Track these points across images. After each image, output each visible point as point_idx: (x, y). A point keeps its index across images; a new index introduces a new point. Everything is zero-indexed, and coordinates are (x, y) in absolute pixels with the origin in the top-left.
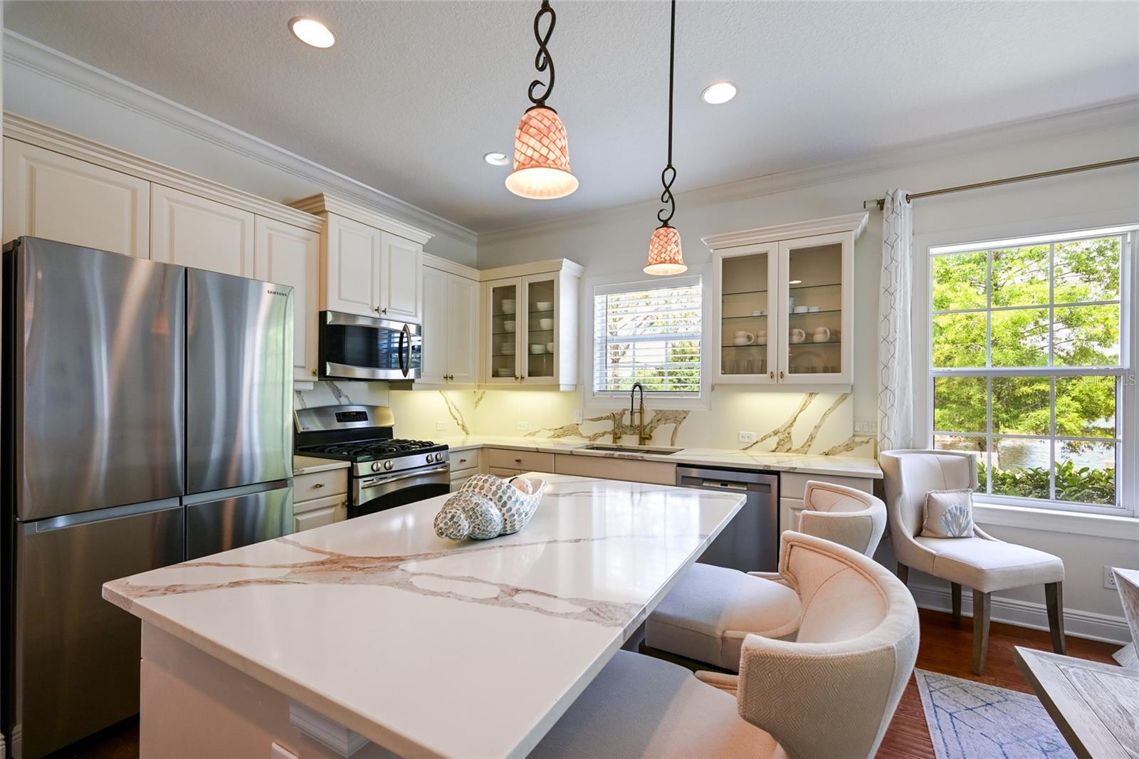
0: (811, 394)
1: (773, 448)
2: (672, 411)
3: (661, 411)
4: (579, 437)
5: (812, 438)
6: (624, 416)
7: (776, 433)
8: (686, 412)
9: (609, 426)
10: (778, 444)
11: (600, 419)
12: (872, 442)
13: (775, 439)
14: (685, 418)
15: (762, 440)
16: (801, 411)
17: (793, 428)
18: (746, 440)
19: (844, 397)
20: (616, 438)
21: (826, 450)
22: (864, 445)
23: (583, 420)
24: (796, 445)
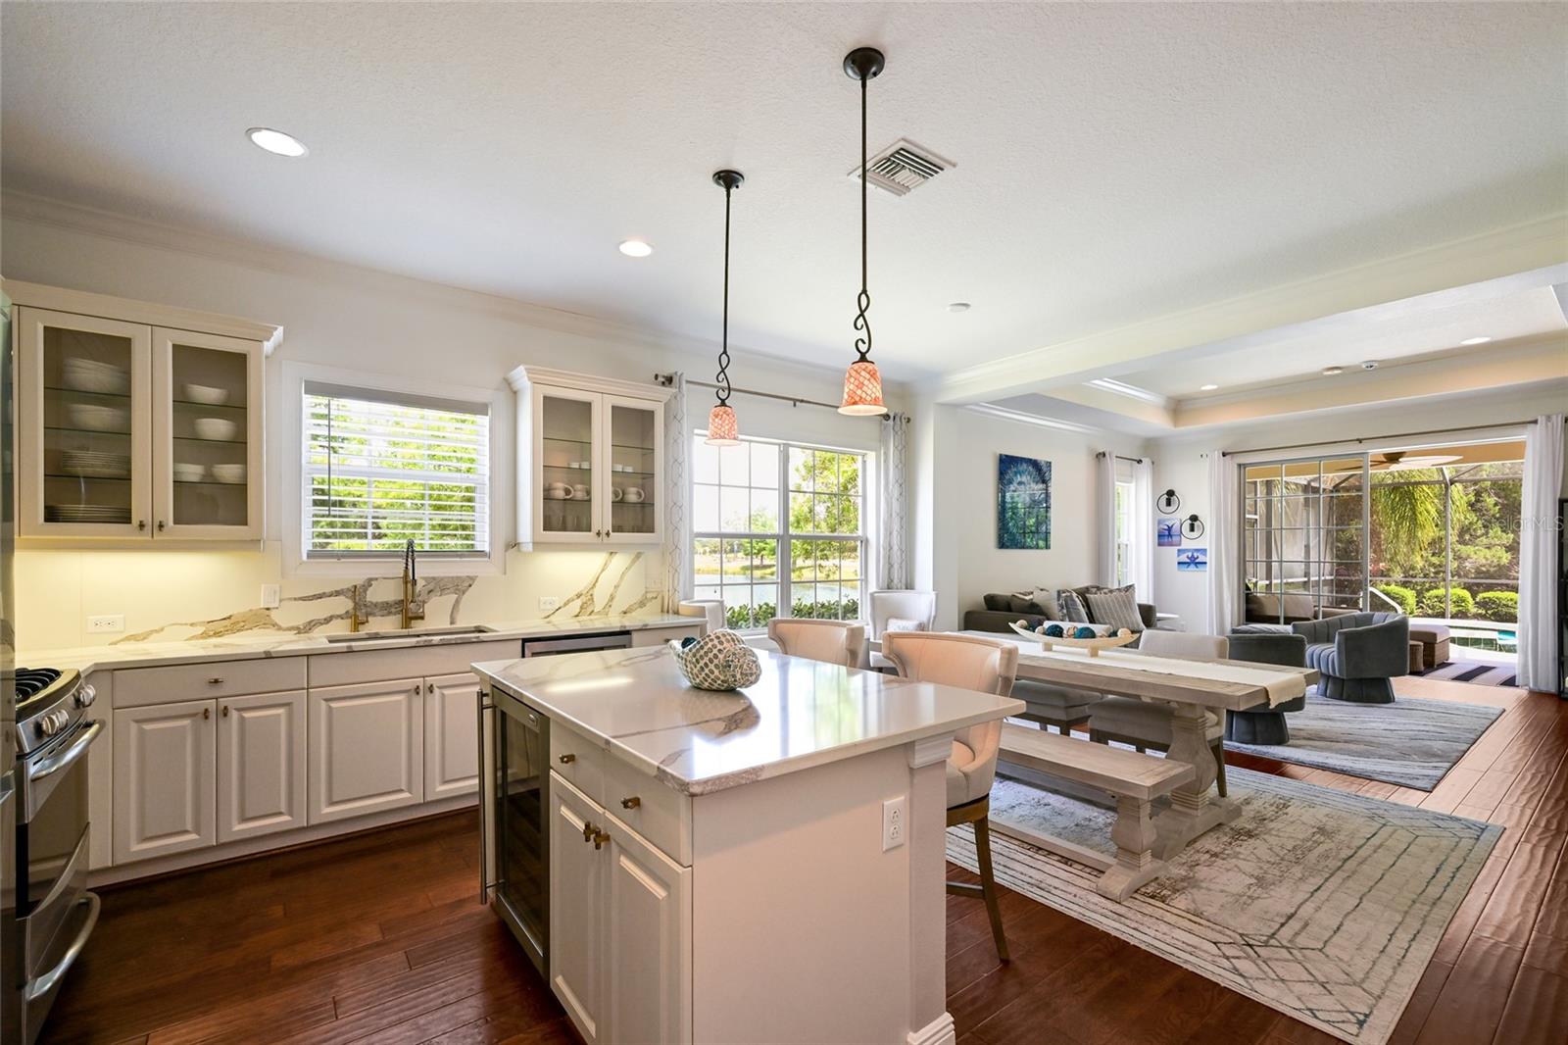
0: (612, 553)
1: (576, 614)
2: (452, 577)
3: (434, 578)
4: (271, 631)
5: (612, 598)
6: (371, 589)
7: (579, 596)
8: (472, 579)
9: (344, 604)
10: (581, 607)
11: (320, 596)
12: (659, 598)
13: (579, 602)
14: (470, 586)
15: (565, 605)
16: (603, 570)
17: (595, 589)
18: (549, 607)
19: (638, 556)
20: (357, 624)
21: (624, 609)
22: (653, 601)
23: (281, 601)
24: (598, 606)
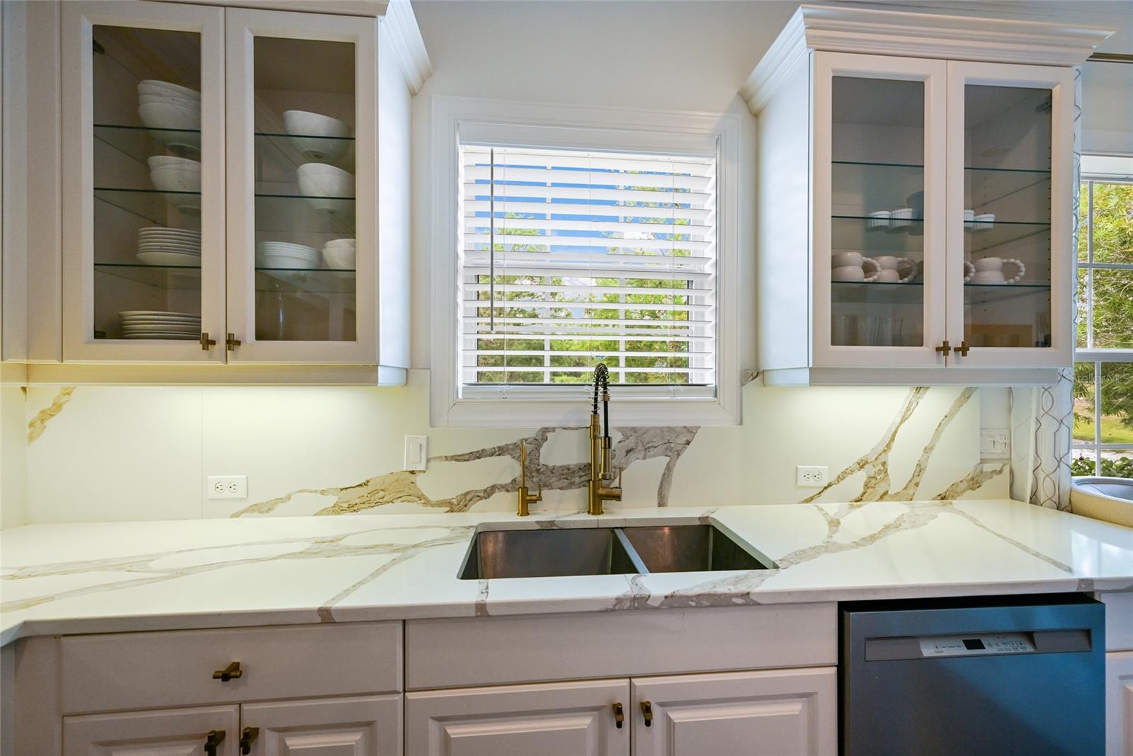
0: (918, 389)
1: (858, 495)
2: (661, 429)
3: (634, 430)
4: (417, 506)
5: (920, 470)
6: (545, 444)
7: (862, 465)
8: (691, 431)
9: (508, 468)
10: (866, 485)
11: (478, 455)
12: (1007, 469)
13: (861, 477)
14: (688, 443)
15: (840, 479)
16: (903, 420)
17: (890, 455)
18: (812, 482)
19: (967, 394)
20: (527, 503)
21: (942, 491)
22: (996, 477)
23: (428, 460)
24: (895, 485)
